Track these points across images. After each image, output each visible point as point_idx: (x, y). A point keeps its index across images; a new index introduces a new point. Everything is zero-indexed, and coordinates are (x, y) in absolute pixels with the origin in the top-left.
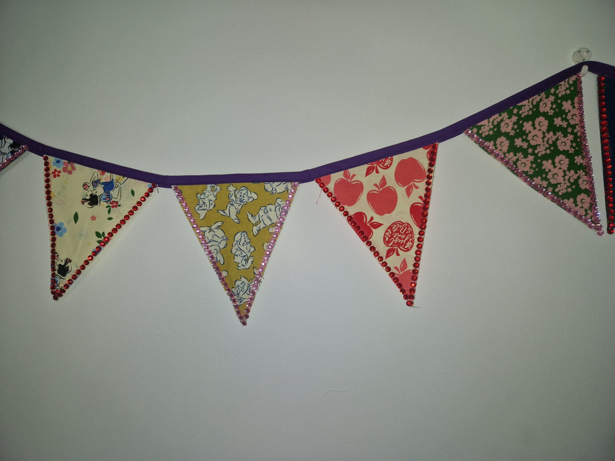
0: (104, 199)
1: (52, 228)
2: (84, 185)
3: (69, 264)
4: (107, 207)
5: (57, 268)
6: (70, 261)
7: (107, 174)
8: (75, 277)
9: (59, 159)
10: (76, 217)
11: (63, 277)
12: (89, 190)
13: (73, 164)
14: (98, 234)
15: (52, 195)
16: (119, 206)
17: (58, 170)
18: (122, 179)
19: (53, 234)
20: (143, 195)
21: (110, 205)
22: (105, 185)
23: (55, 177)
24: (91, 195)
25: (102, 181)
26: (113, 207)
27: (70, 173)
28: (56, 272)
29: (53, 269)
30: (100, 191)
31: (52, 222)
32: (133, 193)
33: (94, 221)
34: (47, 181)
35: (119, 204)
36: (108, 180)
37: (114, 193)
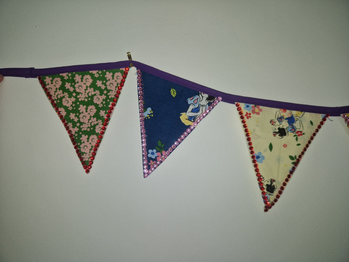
0: (290, 130)
1: (253, 157)
2: (271, 122)
3: (274, 184)
4: (295, 136)
5: (265, 187)
6: (274, 181)
7: (288, 111)
8: (280, 193)
9: (248, 104)
10: (271, 147)
11: (271, 194)
12: (276, 125)
13: (259, 107)
14: (291, 158)
15: (249, 132)
16: (304, 134)
17: (249, 112)
18: (300, 113)
19: (254, 161)
20: (319, 124)
21: (296, 134)
22: (288, 120)
23: (248, 118)
24: (279, 129)
25: (286, 117)
26: (299, 135)
27: (258, 114)
28: (265, 191)
29: (262, 188)
30: (285, 125)
31: (252, 152)
32: (312, 123)
33: (286, 148)
34: (243, 122)
35: (303, 133)
36: (290, 116)
37: (297, 125)
